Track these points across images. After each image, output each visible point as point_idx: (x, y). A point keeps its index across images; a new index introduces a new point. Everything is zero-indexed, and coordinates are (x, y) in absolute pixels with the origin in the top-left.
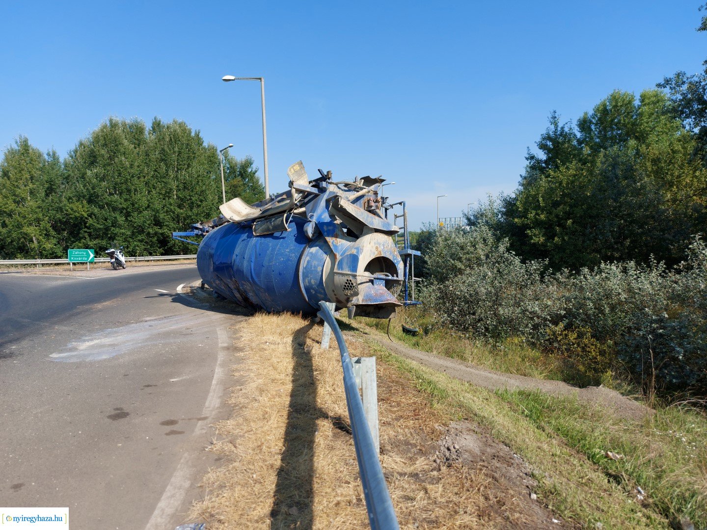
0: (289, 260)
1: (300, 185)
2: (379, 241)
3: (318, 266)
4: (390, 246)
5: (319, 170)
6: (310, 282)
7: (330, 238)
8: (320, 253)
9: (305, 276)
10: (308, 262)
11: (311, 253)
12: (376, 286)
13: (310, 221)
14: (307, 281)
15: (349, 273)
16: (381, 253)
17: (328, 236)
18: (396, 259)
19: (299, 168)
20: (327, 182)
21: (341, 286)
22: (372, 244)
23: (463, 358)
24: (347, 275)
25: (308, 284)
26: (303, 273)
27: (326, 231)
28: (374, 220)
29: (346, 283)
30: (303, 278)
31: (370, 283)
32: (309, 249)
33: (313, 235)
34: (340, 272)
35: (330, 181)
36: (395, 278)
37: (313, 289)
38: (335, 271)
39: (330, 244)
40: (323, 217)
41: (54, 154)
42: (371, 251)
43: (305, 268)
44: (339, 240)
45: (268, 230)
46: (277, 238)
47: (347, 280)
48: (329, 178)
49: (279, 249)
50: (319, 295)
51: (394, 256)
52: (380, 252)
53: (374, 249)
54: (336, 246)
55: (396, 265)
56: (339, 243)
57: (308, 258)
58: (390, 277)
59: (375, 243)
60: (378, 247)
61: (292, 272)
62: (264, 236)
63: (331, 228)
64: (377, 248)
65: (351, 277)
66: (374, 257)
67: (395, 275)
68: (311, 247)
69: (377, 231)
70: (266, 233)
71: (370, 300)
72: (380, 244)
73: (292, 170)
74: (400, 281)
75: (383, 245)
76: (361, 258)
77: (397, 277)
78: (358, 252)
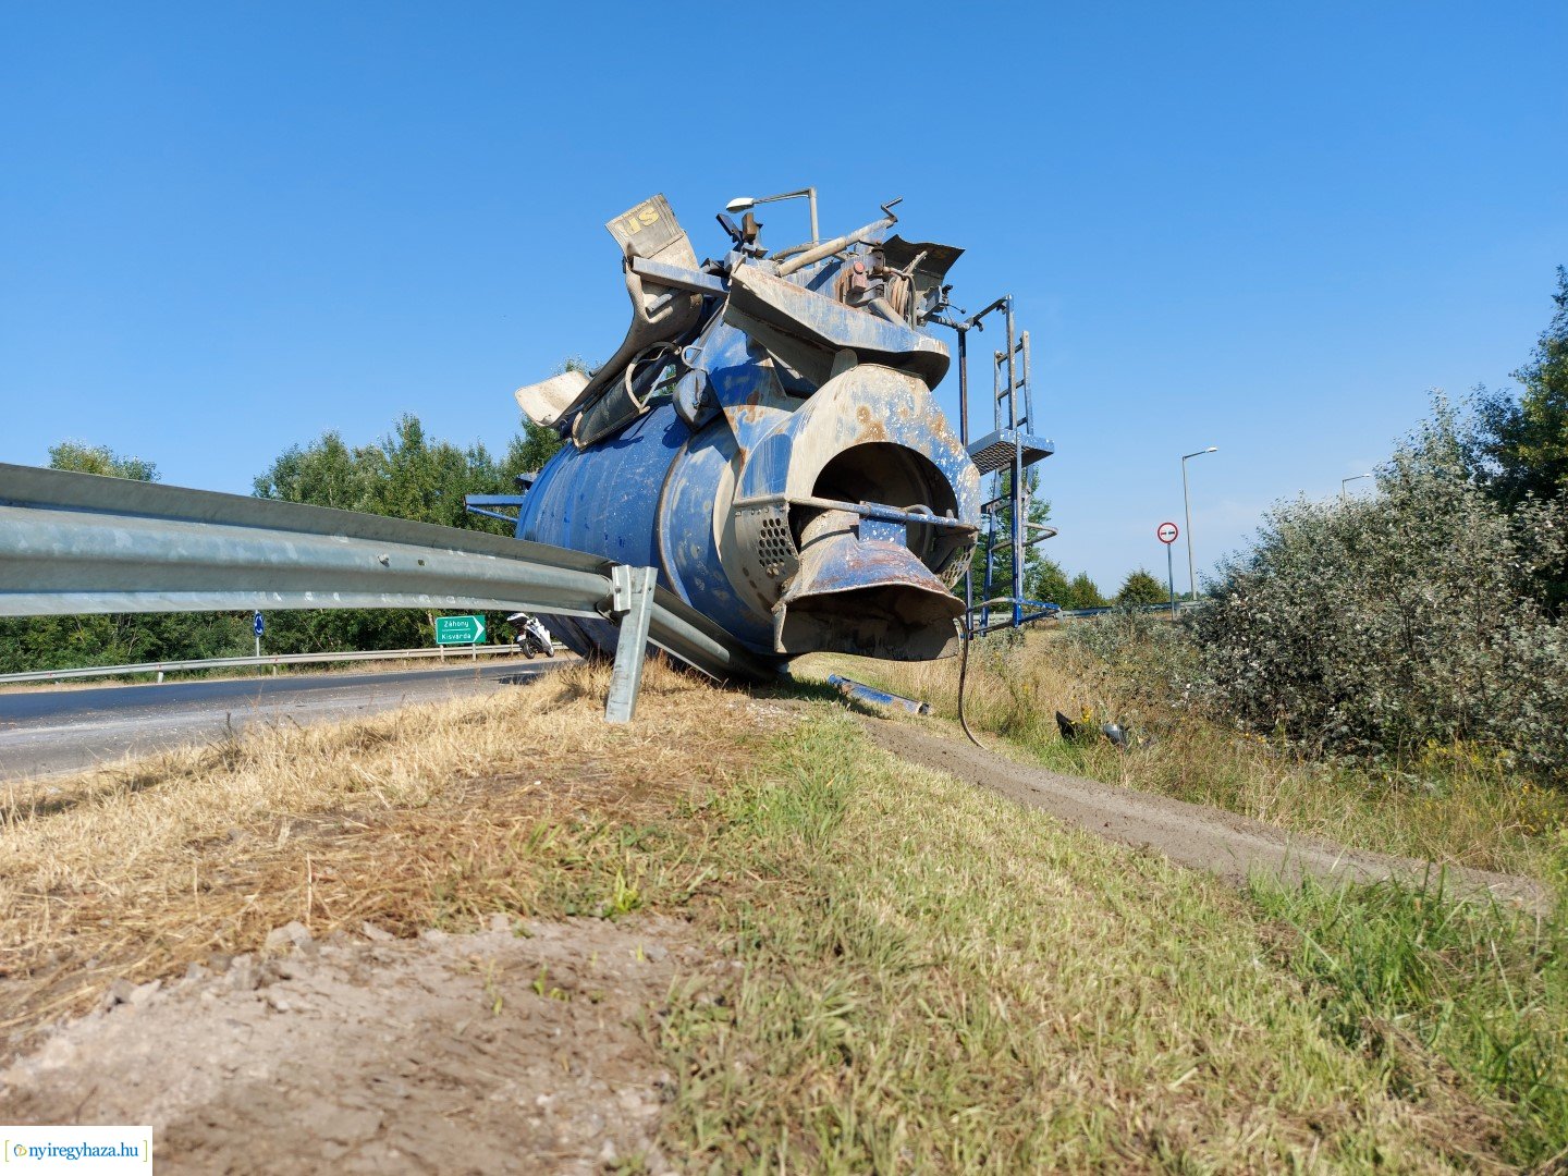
0: (640, 496)
1: (657, 266)
2: (871, 389)
3: (704, 498)
4: (917, 411)
5: (718, 218)
6: (688, 555)
7: (736, 408)
8: (712, 462)
9: (676, 537)
10: (683, 493)
11: (694, 466)
12: (867, 542)
13: (690, 370)
14: (681, 552)
15: (767, 497)
16: (881, 431)
17: (732, 403)
18: (947, 454)
19: (655, 217)
20: (745, 251)
21: (753, 548)
22: (845, 398)
23: (1232, 802)
24: (763, 504)
25: (685, 563)
26: (672, 528)
27: (729, 391)
28: (850, 322)
29: (763, 533)
30: (672, 545)
31: (852, 534)
32: (690, 455)
33: (700, 414)
34: (748, 499)
35: (754, 247)
36: (948, 519)
37: (699, 576)
38: (738, 500)
39: (734, 424)
40: (728, 354)
41: (481, 454)
42: (840, 420)
43: (676, 513)
44: (758, 409)
45: (603, 423)
46: (627, 443)
47: (765, 523)
48: (751, 239)
49: (623, 470)
50: (716, 593)
51: (935, 445)
52: (878, 426)
53: (852, 416)
54: (746, 429)
55: (949, 475)
56: (756, 419)
57: (684, 482)
58: (927, 515)
59: (855, 397)
60: (870, 408)
61: (646, 531)
62: (598, 445)
63: (743, 380)
64: (863, 412)
65: (771, 508)
66: (852, 443)
67: (950, 512)
68: (693, 449)
69: (866, 356)
70: (599, 435)
71: (833, 581)
72: (875, 401)
73: (634, 222)
74: (970, 531)
75: (891, 405)
76: (799, 442)
77: (956, 516)
78: (792, 429)
